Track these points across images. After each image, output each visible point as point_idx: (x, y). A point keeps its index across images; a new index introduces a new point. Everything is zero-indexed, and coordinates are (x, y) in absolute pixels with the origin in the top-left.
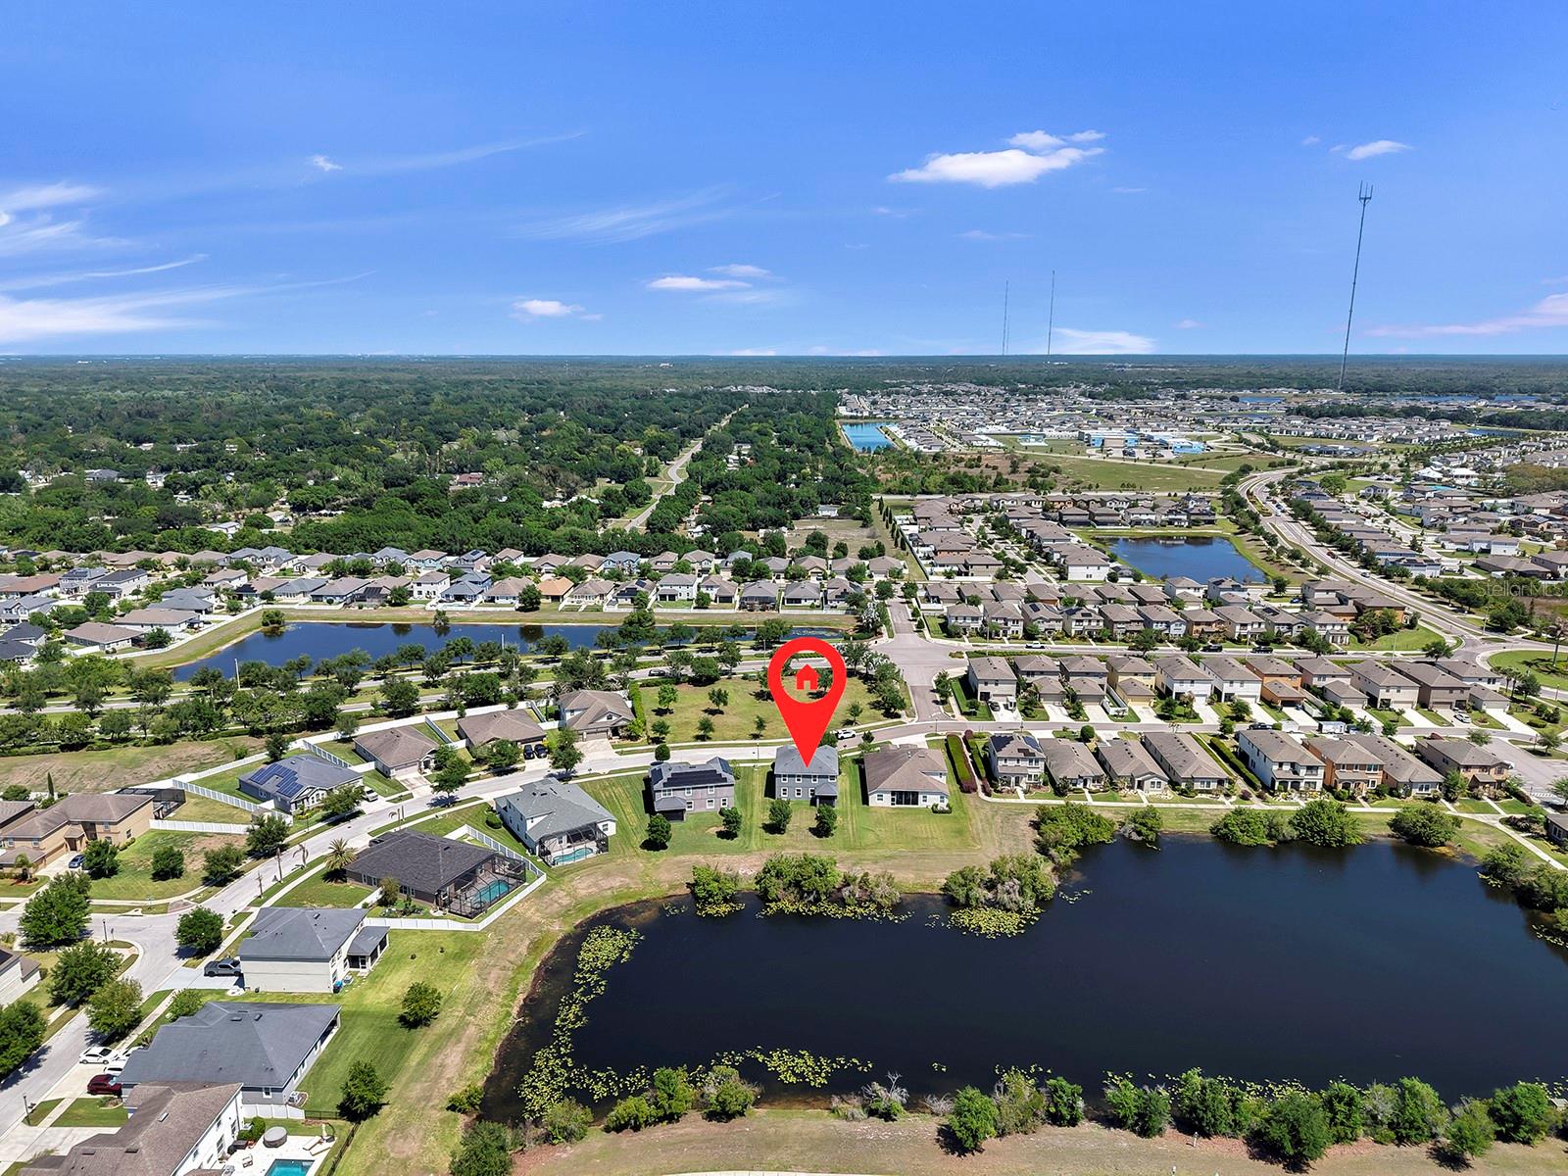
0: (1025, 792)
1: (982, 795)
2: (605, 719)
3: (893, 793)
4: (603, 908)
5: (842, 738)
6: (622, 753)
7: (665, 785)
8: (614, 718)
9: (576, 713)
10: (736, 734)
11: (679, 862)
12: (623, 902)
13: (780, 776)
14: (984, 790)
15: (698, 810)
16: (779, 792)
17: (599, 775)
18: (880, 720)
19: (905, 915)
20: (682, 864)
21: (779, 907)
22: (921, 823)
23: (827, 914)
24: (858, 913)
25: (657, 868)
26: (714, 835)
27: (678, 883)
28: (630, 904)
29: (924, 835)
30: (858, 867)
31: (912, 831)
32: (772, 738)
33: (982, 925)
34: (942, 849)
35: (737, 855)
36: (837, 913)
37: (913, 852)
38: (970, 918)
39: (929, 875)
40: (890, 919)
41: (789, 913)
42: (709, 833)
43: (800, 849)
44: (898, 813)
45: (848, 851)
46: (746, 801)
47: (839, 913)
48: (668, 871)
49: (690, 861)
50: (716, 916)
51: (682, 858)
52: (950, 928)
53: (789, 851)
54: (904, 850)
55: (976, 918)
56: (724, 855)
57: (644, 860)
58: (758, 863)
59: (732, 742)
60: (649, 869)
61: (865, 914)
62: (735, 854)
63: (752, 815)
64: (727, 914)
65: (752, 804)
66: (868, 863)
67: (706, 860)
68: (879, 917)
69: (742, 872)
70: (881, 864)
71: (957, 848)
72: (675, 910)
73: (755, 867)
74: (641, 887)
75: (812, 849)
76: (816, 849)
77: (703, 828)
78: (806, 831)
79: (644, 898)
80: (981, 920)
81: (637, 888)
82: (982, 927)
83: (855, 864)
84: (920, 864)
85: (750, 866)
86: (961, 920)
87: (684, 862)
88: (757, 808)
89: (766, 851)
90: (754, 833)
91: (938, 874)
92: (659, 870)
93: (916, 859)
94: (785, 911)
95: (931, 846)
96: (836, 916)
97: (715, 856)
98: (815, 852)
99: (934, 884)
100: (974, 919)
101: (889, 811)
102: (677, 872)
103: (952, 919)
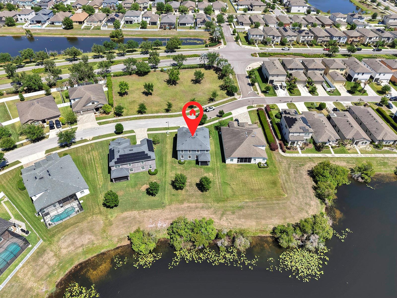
0: (302, 149)
1: (280, 151)
2: (91, 104)
3: (238, 158)
4: (76, 263)
5: (209, 111)
6: (100, 124)
7: (116, 163)
8: (96, 103)
9: (76, 100)
10: (157, 108)
11: (124, 219)
12: (89, 256)
13: (180, 151)
14: (281, 148)
15: (136, 172)
16: (180, 157)
17: (86, 141)
18: (225, 98)
19: (254, 259)
20: (126, 220)
21: (181, 255)
22: (254, 176)
23: (209, 261)
24: (227, 259)
25: (111, 225)
26: (145, 192)
27: (123, 237)
28: (94, 257)
29: (257, 187)
30: (224, 218)
31: (250, 184)
32: (175, 111)
33: (299, 268)
34: (267, 199)
35: (157, 209)
36: (215, 259)
37: (253, 202)
38: (290, 260)
39: (263, 222)
40: (246, 265)
41: (187, 261)
42: (142, 191)
43: (192, 203)
44: (241, 169)
45: (218, 203)
46: (162, 161)
47: (216, 259)
48: (117, 226)
49: (130, 217)
50: (144, 267)
51: (126, 214)
52: (281, 272)
53: (186, 205)
54: (247, 200)
55: (294, 260)
56: (150, 210)
57: (104, 218)
58: (169, 217)
59: (156, 114)
60: (106, 226)
61: (231, 259)
62: (156, 209)
63: (165, 173)
64: (151, 265)
65: (166, 164)
66: (230, 213)
67: (140, 216)
68: (239, 262)
69: (159, 225)
70: (237, 214)
71: (275, 198)
72: (121, 262)
73: (167, 221)
74: (101, 242)
75: (198, 202)
76: (200, 202)
77: (139, 186)
78: (195, 186)
79: (102, 251)
80: (297, 262)
81: (98, 243)
82: (299, 269)
83: (222, 215)
84: (258, 213)
85: (165, 219)
86: (286, 263)
87: (127, 218)
88: (168, 167)
89: (173, 205)
90: (166, 189)
91: (269, 221)
92: (112, 226)
93: (255, 208)
94: (186, 260)
95: (261, 196)
96: (215, 263)
97: (145, 212)
98: (200, 205)
99: (267, 229)
100: (293, 261)
101: (236, 167)
102: (122, 228)
103: (281, 263)
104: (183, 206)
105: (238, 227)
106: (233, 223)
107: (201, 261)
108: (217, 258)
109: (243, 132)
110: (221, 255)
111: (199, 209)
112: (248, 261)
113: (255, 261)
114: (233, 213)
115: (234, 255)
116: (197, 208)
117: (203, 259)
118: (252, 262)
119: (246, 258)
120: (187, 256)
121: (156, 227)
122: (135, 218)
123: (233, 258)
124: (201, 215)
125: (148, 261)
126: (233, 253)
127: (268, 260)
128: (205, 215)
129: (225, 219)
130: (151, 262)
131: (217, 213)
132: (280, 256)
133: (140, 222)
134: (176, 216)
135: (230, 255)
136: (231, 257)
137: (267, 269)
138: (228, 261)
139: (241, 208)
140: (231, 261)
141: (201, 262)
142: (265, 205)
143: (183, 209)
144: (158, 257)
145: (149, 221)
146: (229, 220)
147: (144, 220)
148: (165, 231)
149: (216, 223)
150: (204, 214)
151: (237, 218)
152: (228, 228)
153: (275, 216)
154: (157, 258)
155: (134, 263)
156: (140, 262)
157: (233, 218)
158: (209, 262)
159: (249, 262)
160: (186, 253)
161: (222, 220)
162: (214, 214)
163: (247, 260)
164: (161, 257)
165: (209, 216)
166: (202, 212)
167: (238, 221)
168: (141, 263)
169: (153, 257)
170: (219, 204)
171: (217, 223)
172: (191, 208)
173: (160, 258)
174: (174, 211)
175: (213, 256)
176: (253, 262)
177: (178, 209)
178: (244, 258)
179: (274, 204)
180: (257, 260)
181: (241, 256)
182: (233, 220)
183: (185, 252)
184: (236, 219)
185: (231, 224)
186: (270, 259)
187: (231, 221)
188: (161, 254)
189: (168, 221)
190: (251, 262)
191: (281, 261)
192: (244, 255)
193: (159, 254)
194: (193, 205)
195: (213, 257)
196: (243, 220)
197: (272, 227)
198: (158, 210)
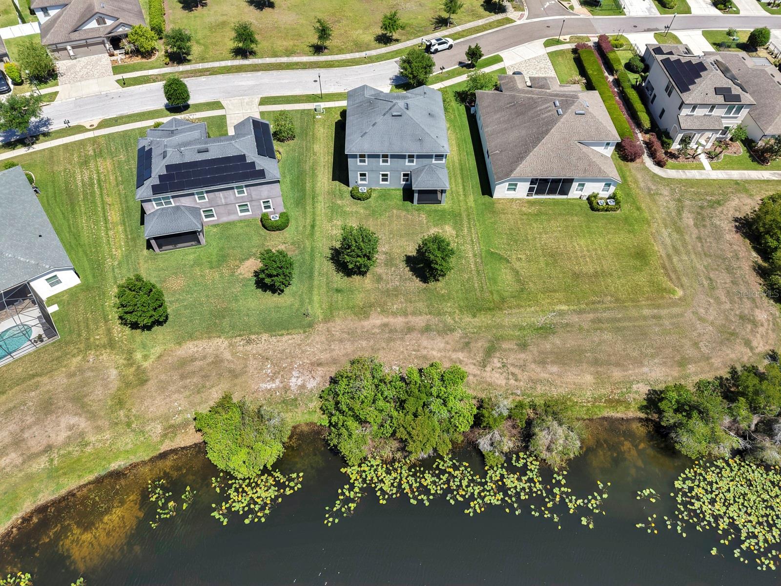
0: (711, 156)
1: (648, 162)
2: (93, 24)
3: (533, 182)
4: (27, 506)
5: (436, 51)
6: (124, 83)
7: (156, 189)
8: (109, 22)
10: (289, 44)
12: (70, 484)
13: (355, 156)
14: (652, 155)
15: (225, 219)
16: (354, 176)
17: (80, 129)
18: (480, 17)
19: (596, 494)
20: (189, 368)
21: (364, 481)
22: (578, 235)
23: (454, 498)
24: (510, 493)
25: (143, 382)
26: (250, 280)
27: (178, 420)
28: (85, 486)
29: (590, 268)
30: (496, 360)
31: (569, 259)
32: (341, 51)
33: (739, 522)
34: (624, 302)
35: (287, 334)
36: (473, 494)
37: (581, 312)
38: (709, 496)
39: (617, 374)
40: (571, 511)
41: (384, 499)
42: (241, 277)
43: (394, 314)
44: (539, 214)
45: (474, 316)
46: (303, 190)
47: (476, 493)
48: (163, 387)
49: (204, 358)
50: (247, 521)
51: (190, 348)
52: (684, 535)
53: (376, 320)
54: (564, 307)
55: (721, 495)
56: (265, 336)
57: (122, 361)
58: (324, 357)
59: (284, 60)
60: (128, 385)
61: (522, 494)
62: (284, 332)
63: (313, 226)
64: (267, 512)
65: (313, 198)
66: (512, 346)
67: (233, 354)
68: (550, 505)
69: (294, 382)
70: (534, 349)
71: (648, 299)
72: (171, 504)
73: (319, 369)
74: (108, 436)
75: (414, 314)
76: (421, 314)
77: (232, 263)
78: (402, 265)
79: (114, 466)
80: (732, 502)
81: (100, 441)
82: (741, 527)
83: (490, 352)
84: (599, 344)
85: (312, 364)
86: (697, 505)
87: (193, 359)
88: (321, 207)
89: (338, 321)
90: (316, 274)
91: (633, 372)
92: (145, 387)
93: (588, 331)
94: (378, 494)
95: (606, 295)
96: (472, 504)
97: (249, 342)
98: (419, 321)
99: (630, 397)
100: (718, 499)
101: (524, 209)
102: (179, 391)
103: (680, 504)
104: (367, 324)
105: (540, 389)
106: (523, 376)
107: (428, 499)
108: (477, 489)
109: (546, 101)
110: (491, 478)
111: (415, 335)
112: (576, 500)
113: (599, 498)
114: (523, 346)
115: (531, 480)
116: (410, 329)
117: (433, 492)
118: (589, 501)
119: (569, 490)
120: (382, 481)
121: (286, 389)
122: (218, 361)
123: (527, 490)
124: (425, 352)
125: (258, 497)
126: (528, 472)
127: (640, 496)
128: (435, 353)
129: (499, 365)
130: (268, 502)
131: (472, 345)
132: (676, 482)
133: (234, 375)
134: (347, 355)
135: (519, 479)
136: (522, 485)
137: (638, 526)
138: (514, 499)
139: (546, 331)
140: (523, 497)
141: (427, 504)
142: (619, 320)
143: (368, 335)
144: (292, 484)
145: (262, 369)
146: (512, 369)
147: (246, 366)
148: (311, 401)
149: (471, 377)
150: (433, 349)
151: (535, 361)
152: (510, 392)
153: (653, 356)
154: (287, 489)
155: (214, 505)
156: (234, 501)
157: (522, 362)
158: (452, 502)
159: (580, 502)
160: (379, 474)
161: (488, 369)
162: (462, 350)
163: (574, 498)
164: (299, 486)
165: (448, 355)
166: (425, 342)
167: (538, 370)
168: (237, 507)
169: (274, 486)
170: (476, 319)
171: (475, 376)
172: (391, 331)
173: (296, 489)
174: (341, 341)
175: (465, 483)
176: (593, 501)
177: (353, 335)
178: (563, 489)
179: (645, 318)
180: (605, 496)
181: (554, 481)
182: (523, 367)
183: (376, 470)
184: (533, 366)
185: (516, 380)
186: (647, 492)
187: (516, 371)
188: (301, 474)
189: (321, 371)
190: (586, 501)
191: (679, 499)
192: (561, 478)
193: (294, 475)
194: (399, 321)
195: (467, 487)
196: (555, 369)
197: (643, 389)
198: (290, 337)
